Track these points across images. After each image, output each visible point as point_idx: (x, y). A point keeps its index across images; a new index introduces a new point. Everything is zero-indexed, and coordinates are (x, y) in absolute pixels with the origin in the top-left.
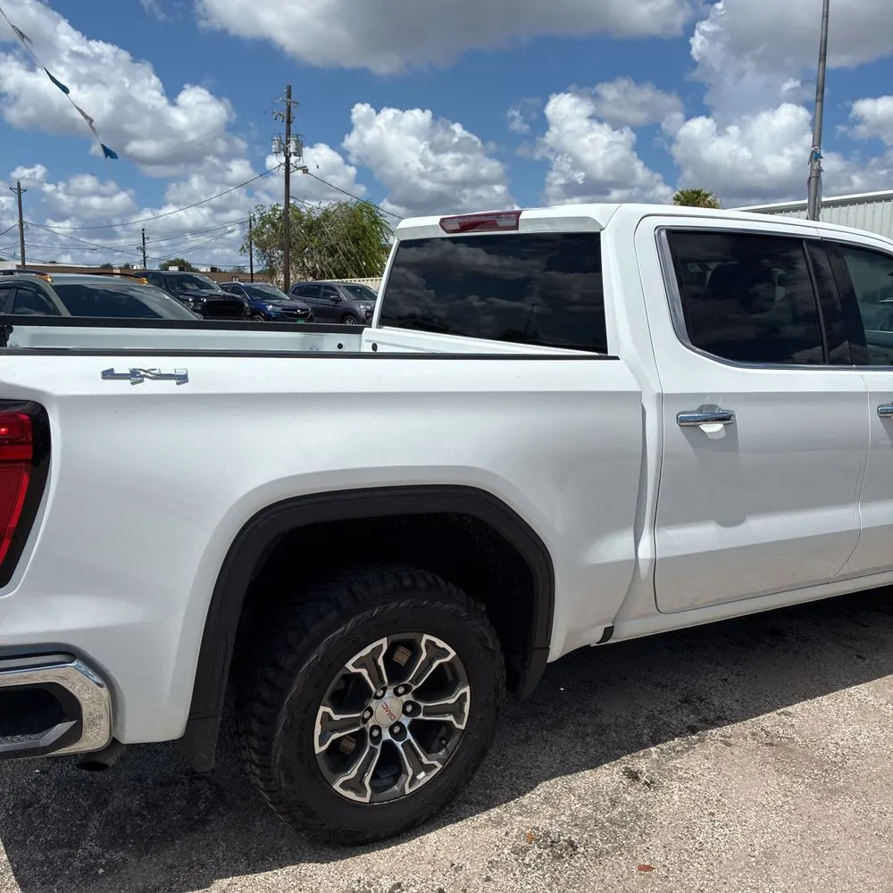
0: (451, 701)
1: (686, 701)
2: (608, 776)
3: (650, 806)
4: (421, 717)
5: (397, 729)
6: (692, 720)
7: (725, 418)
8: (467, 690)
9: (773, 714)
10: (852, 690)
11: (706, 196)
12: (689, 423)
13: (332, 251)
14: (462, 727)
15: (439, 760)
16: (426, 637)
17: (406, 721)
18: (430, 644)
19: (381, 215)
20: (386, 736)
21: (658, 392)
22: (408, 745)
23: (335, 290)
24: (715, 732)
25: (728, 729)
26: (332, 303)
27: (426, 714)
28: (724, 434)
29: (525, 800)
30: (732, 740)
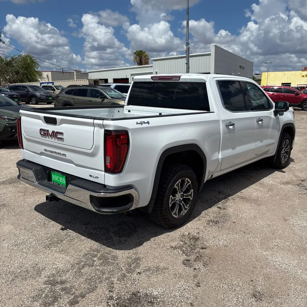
0: (190, 193)
1: (219, 193)
2: (214, 209)
3: (227, 212)
4: (185, 197)
5: (180, 201)
6: (224, 196)
7: (233, 125)
8: (192, 190)
9: (239, 193)
10: (251, 186)
11: (145, 52)
12: (227, 126)
13: (17, 73)
14: (192, 199)
15: (188, 207)
16: (187, 179)
17: (181, 199)
18: (187, 180)
19: (35, 59)
20: (179, 203)
21: (222, 119)
22: (183, 204)
23: (27, 88)
24: (230, 198)
25: (232, 197)
26: (26, 92)
27: (186, 197)
28: (233, 128)
29: (201, 215)
30: (234, 199)
